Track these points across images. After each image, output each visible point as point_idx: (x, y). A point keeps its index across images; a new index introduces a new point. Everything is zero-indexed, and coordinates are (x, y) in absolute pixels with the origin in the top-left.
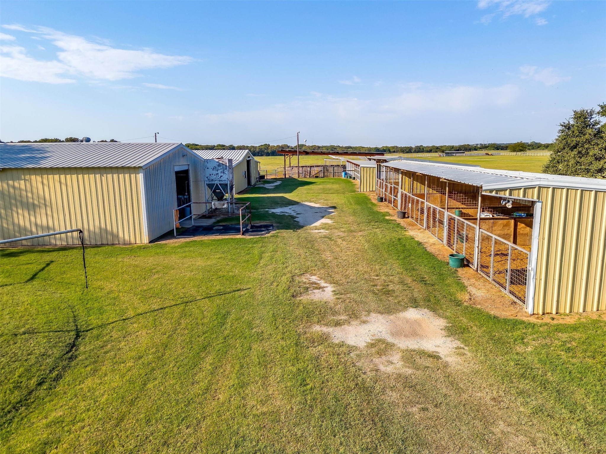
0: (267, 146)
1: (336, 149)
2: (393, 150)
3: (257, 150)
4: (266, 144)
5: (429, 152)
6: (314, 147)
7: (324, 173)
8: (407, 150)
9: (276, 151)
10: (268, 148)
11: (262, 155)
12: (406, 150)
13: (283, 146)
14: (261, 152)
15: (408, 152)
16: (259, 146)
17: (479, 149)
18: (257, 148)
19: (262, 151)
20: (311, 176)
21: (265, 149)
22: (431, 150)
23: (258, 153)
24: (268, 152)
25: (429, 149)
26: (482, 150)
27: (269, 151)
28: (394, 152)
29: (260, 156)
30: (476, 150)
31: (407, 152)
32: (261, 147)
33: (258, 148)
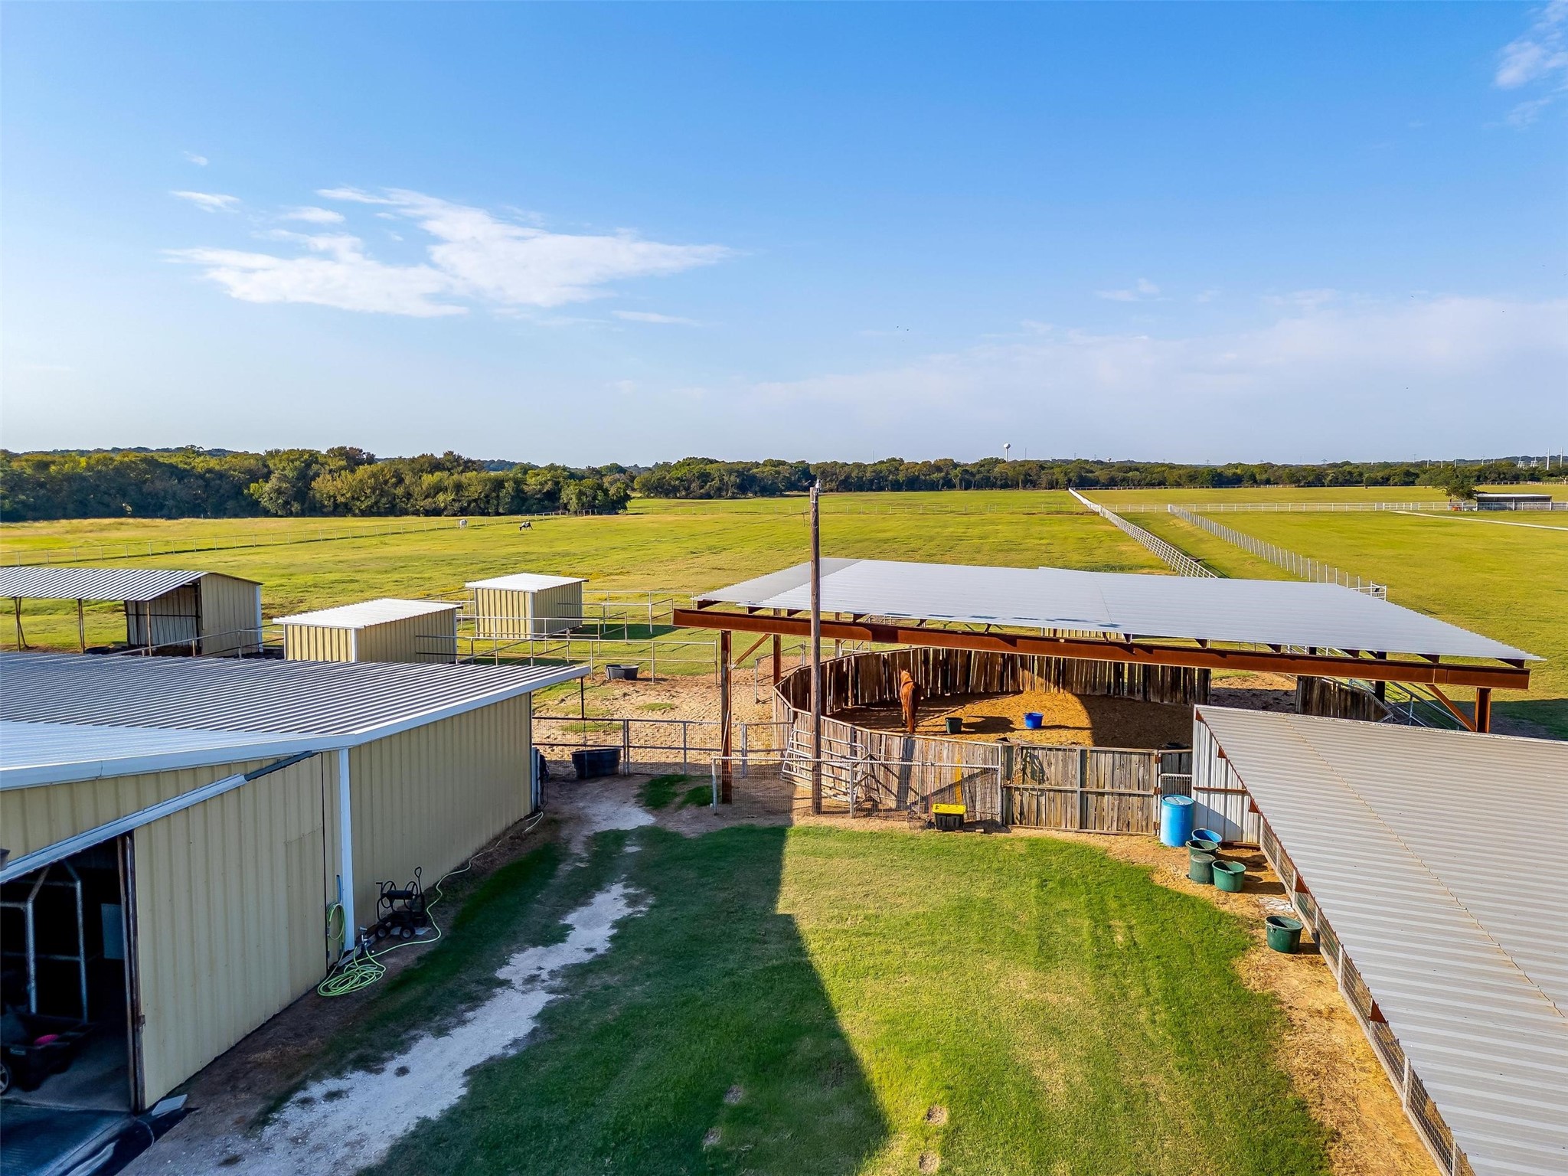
0: (896, 464)
1: (1092, 472)
2: (1264, 477)
3: (868, 475)
4: (894, 460)
5: (1382, 484)
6: (1026, 467)
7: (1008, 791)
8: (1310, 479)
9: (919, 476)
10: (898, 470)
11: (881, 489)
12: (1304, 477)
13: (939, 464)
14: (878, 479)
15: (1313, 482)
16: (875, 464)
17: (1546, 478)
18: (869, 469)
19: (882, 477)
20: (911, 798)
21: (890, 472)
22: (1388, 479)
23: (871, 481)
24: (897, 481)
25: (1380, 475)
26: (1558, 481)
27: (901, 477)
28: (1268, 482)
29: (874, 491)
30: (1538, 480)
31: (1309, 485)
32: (879, 467)
33: (871, 470)
